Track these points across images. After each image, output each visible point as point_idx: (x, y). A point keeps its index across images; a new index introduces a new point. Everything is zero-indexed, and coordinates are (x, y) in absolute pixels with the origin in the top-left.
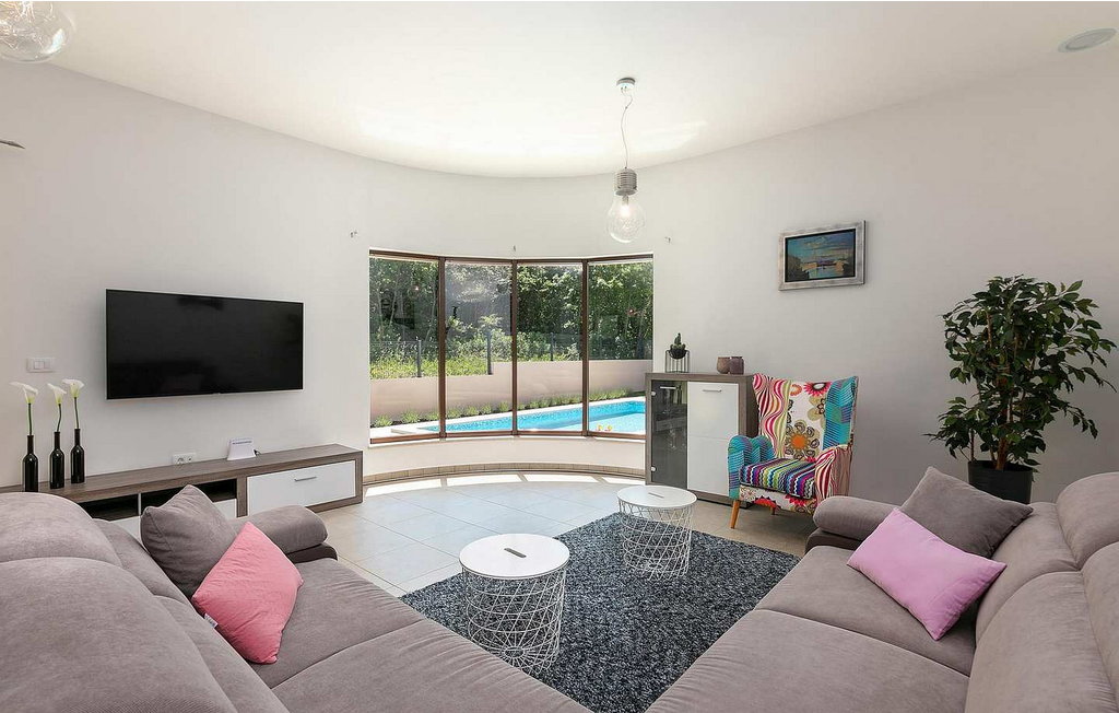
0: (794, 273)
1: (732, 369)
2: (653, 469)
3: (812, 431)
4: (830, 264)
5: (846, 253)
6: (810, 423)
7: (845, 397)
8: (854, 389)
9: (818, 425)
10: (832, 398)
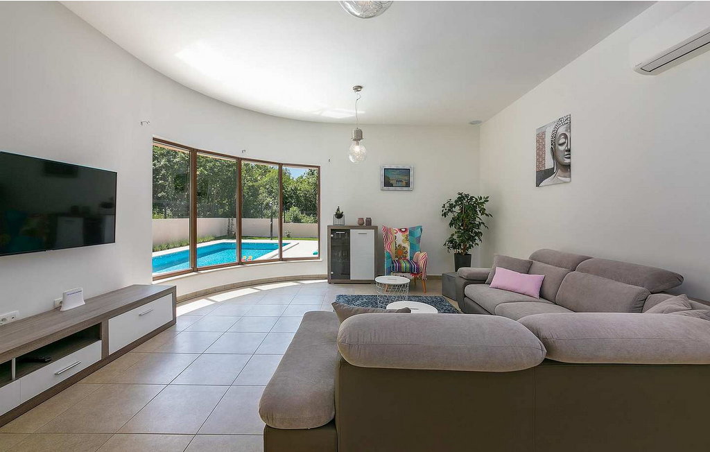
0: (387, 183)
1: (366, 224)
2: (332, 273)
3: (404, 248)
4: (401, 181)
5: (406, 178)
6: (404, 245)
7: (417, 233)
8: (421, 230)
9: (407, 245)
10: (411, 234)
